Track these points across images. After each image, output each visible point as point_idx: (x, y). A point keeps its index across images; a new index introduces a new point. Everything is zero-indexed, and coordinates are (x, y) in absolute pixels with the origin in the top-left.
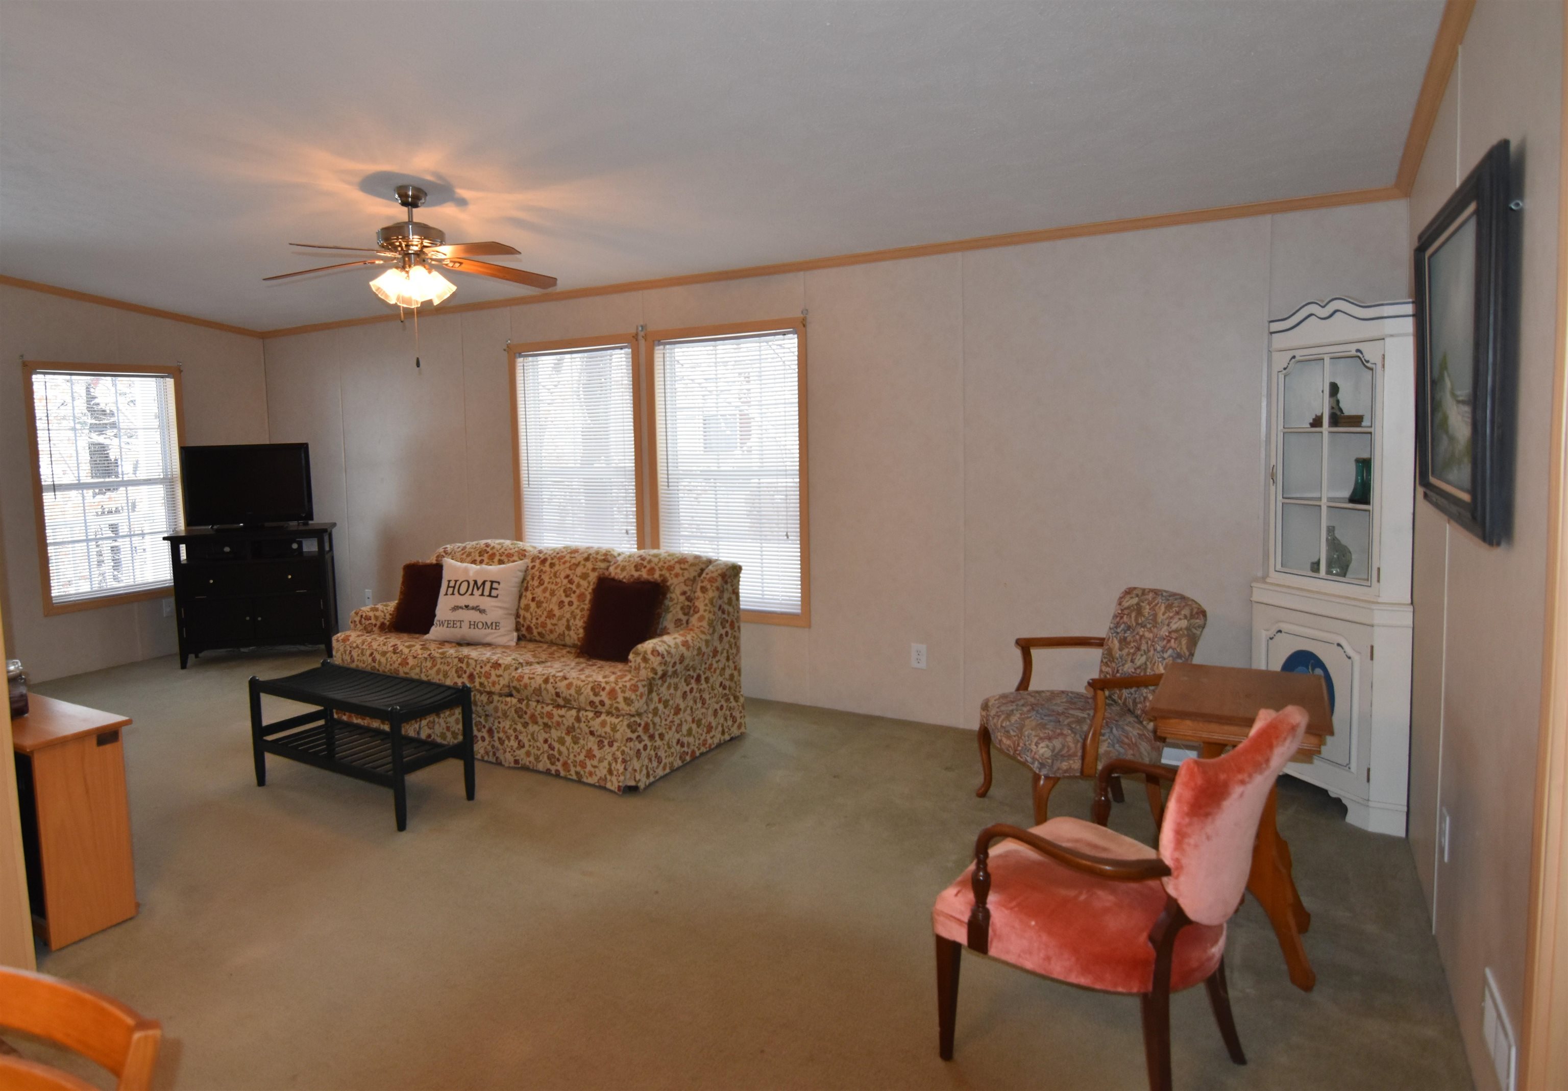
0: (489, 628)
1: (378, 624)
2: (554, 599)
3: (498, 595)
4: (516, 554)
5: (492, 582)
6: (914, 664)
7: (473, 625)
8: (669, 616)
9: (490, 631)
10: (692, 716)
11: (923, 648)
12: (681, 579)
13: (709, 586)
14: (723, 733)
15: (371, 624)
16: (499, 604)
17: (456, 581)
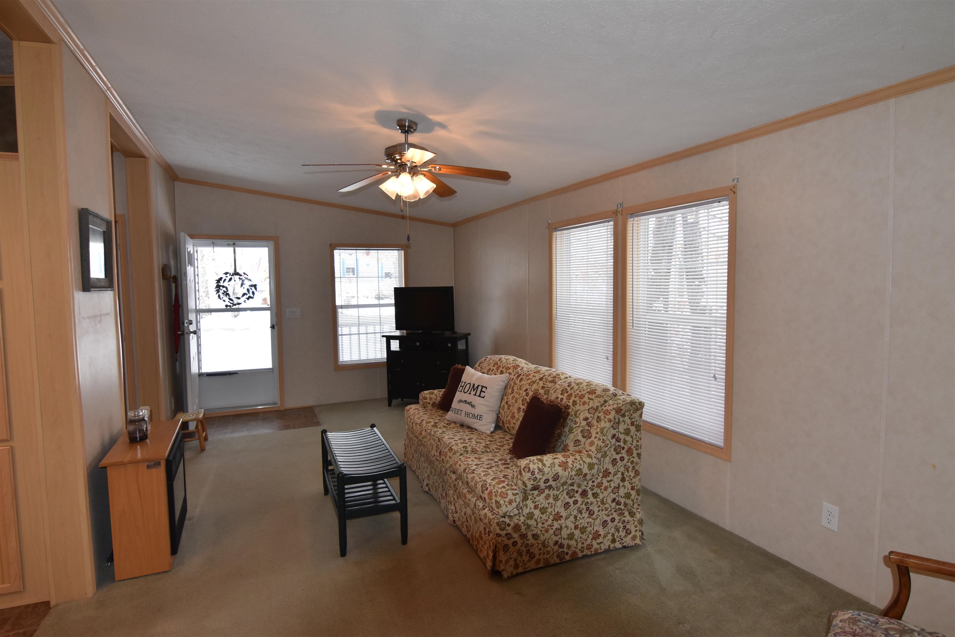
0: (475, 418)
1: (431, 402)
2: (516, 405)
3: (484, 396)
4: (512, 368)
5: (483, 387)
6: (824, 523)
7: (467, 414)
8: (571, 436)
9: (476, 420)
10: (575, 523)
11: (835, 509)
12: (587, 407)
13: (602, 417)
14: (613, 541)
15: (427, 402)
16: (485, 403)
17: (465, 383)
